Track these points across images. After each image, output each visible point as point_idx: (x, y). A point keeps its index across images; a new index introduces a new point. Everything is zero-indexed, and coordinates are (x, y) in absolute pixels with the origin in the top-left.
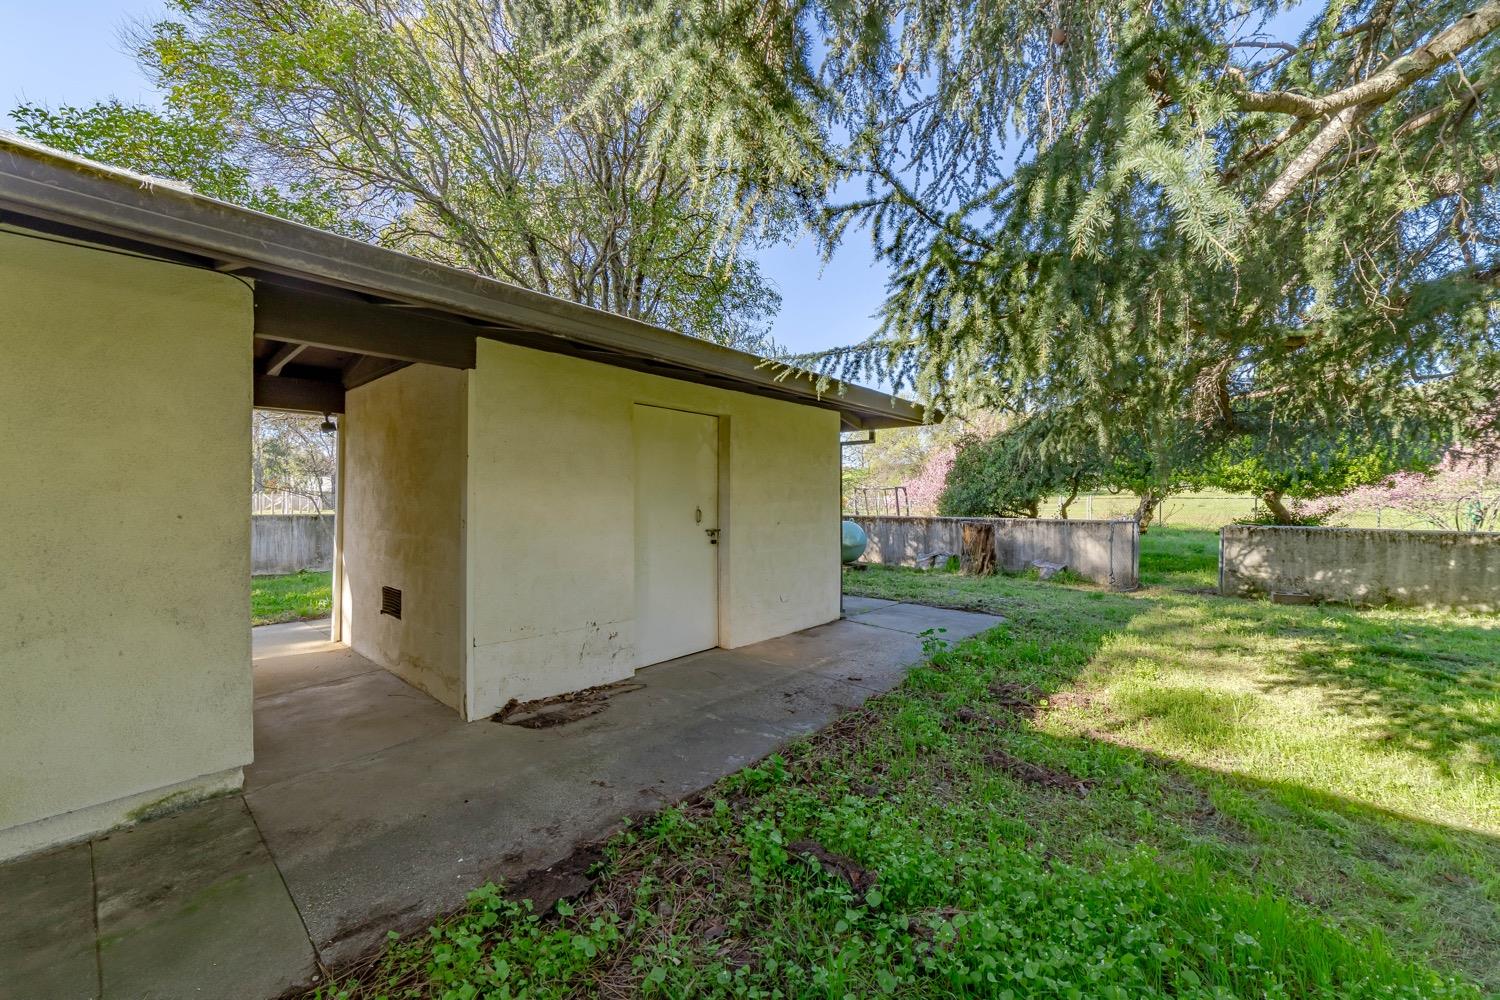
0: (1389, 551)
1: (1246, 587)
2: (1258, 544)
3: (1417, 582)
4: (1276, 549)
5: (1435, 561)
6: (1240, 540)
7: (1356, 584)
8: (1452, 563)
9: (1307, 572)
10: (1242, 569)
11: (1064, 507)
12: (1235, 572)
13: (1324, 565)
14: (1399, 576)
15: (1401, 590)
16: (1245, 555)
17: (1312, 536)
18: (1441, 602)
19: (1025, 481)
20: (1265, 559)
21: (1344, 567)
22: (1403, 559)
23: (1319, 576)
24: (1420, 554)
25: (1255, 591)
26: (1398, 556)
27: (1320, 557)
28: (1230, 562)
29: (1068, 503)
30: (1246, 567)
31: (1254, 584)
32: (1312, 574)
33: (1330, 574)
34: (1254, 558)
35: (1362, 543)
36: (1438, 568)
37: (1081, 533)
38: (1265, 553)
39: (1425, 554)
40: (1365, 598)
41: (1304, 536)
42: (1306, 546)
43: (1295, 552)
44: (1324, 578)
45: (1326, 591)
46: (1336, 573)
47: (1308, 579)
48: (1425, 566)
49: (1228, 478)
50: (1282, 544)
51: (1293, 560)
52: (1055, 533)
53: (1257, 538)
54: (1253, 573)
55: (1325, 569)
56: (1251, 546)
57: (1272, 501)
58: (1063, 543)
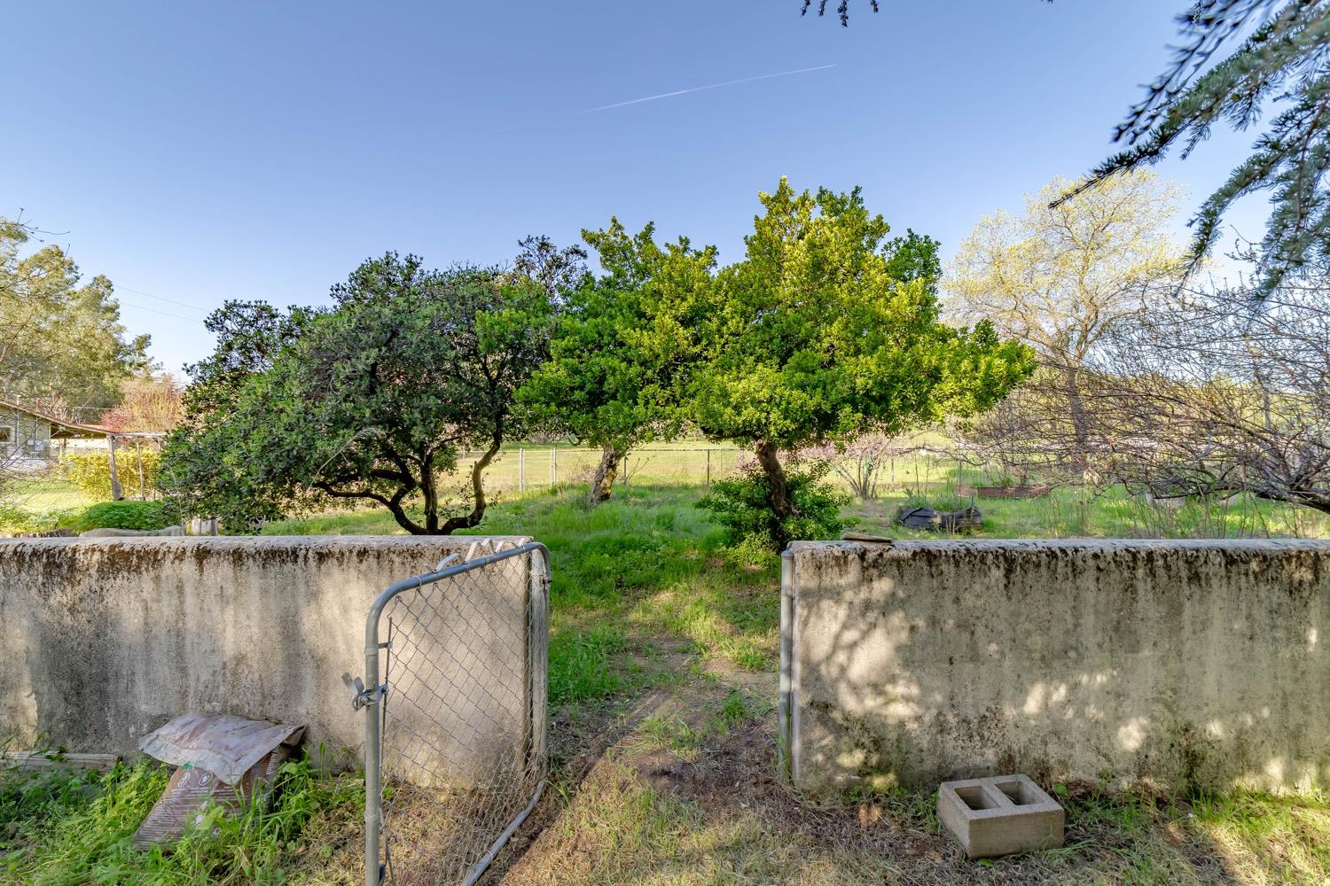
0: (1189, 611)
1: (859, 756)
2: (888, 606)
4: (933, 622)
5: (1280, 634)
6: (836, 594)
7: (1120, 719)
8: (1313, 636)
9: (1008, 691)
10: (846, 697)
11: (479, 467)
12: (827, 707)
14: (1209, 689)
15: (1216, 729)
16: (853, 646)
17: (1017, 575)
18: (1299, 756)
19: (325, 409)
20: (905, 656)
21: (1092, 670)
22: (1215, 633)
23: (1032, 705)
24: (1249, 617)
25: (882, 769)
26: (1205, 625)
27: (1037, 641)
28: (811, 670)
29: (486, 461)
30: (855, 688)
31: (877, 744)
32: (1022, 692)
33: (1061, 693)
36: (1285, 653)
38: (904, 636)
39: (1261, 614)
40: (1138, 762)
41: (997, 574)
42: (1004, 609)
43: (980, 630)
44: (1046, 705)
45: (1054, 751)
46: (1074, 687)
47: (1009, 712)
48: (1260, 649)
50: (948, 602)
51: (975, 658)
52: (265, 592)
53: (883, 586)
54: (871, 703)
55: (1048, 676)
56: (869, 614)
57: (767, 454)
58: (290, 631)
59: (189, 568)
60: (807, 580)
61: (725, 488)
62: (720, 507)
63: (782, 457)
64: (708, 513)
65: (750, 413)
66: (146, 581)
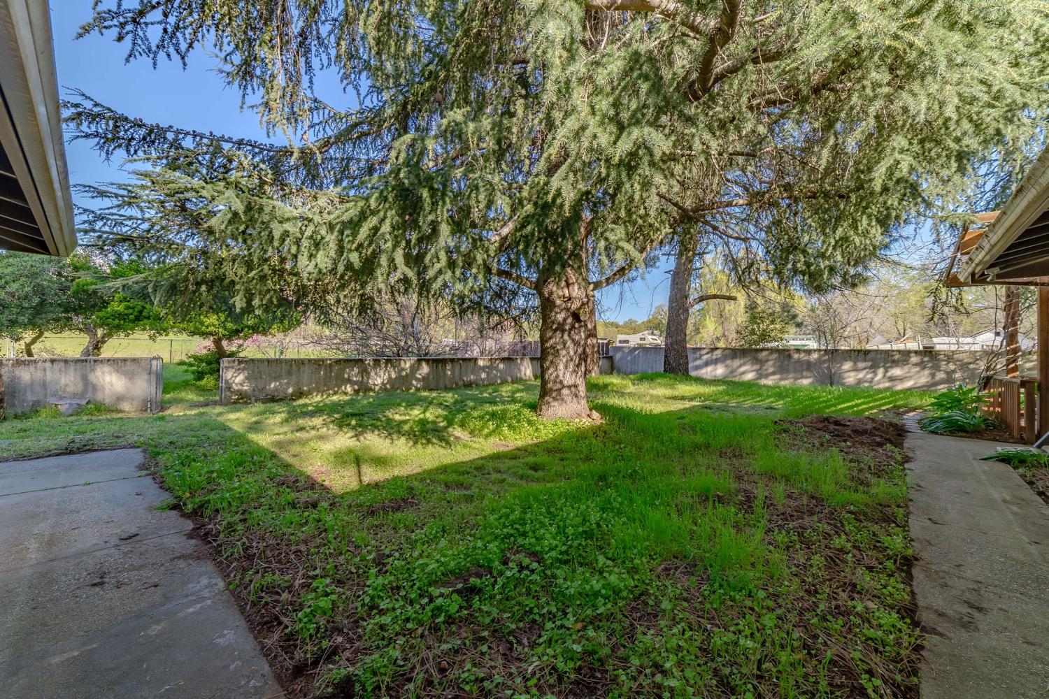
0: (301, 369)
1: (236, 397)
2: (244, 369)
3: (311, 384)
4: (253, 372)
5: (317, 372)
6: (233, 368)
7: (288, 388)
8: (322, 373)
9: (268, 384)
10: (234, 385)
11: (28, 346)
12: (230, 388)
13: (276, 379)
14: (305, 381)
15: (305, 388)
16: (236, 377)
20: (247, 378)
21: (283, 379)
22: (306, 373)
23: (272, 386)
24: (312, 369)
25: (242, 398)
26: (304, 371)
27: (273, 375)
28: (227, 381)
29: (33, 342)
30: (236, 384)
31: (240, 394)
32: (270, 385)
33: (277, 384)
34: (240, 378)
35: (291, 365)
36: (317, 376)
37: (106, 368)
38: (247, 375)
40: (292, 395)
41: (266, 363)
42: (267, 369)
43: (262, 373)
44: (275, 386)
45: (276, 394)
46: (280, 383)
47: (267, 388)
48: (313, 375)
49: (207, 327)
50: (256, 369)
51: (261, 378)
52: (75, 370)
53: (242, 365)
54: (240, 387)
55: (276, 381)
56: (239, 371)
57: (217, 342)
58: (85, 379)
59: (48, 365)
60: (226, 364)
61: (196, 358)
62: (191, 365)
63: (225, 343)
64: (185, 367)
65: (211, 329)
66: (32, 368)
